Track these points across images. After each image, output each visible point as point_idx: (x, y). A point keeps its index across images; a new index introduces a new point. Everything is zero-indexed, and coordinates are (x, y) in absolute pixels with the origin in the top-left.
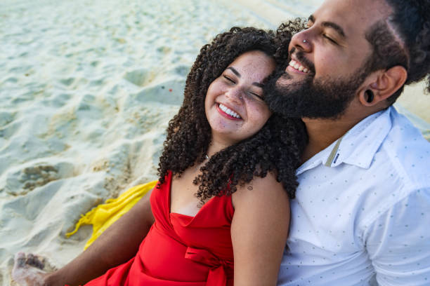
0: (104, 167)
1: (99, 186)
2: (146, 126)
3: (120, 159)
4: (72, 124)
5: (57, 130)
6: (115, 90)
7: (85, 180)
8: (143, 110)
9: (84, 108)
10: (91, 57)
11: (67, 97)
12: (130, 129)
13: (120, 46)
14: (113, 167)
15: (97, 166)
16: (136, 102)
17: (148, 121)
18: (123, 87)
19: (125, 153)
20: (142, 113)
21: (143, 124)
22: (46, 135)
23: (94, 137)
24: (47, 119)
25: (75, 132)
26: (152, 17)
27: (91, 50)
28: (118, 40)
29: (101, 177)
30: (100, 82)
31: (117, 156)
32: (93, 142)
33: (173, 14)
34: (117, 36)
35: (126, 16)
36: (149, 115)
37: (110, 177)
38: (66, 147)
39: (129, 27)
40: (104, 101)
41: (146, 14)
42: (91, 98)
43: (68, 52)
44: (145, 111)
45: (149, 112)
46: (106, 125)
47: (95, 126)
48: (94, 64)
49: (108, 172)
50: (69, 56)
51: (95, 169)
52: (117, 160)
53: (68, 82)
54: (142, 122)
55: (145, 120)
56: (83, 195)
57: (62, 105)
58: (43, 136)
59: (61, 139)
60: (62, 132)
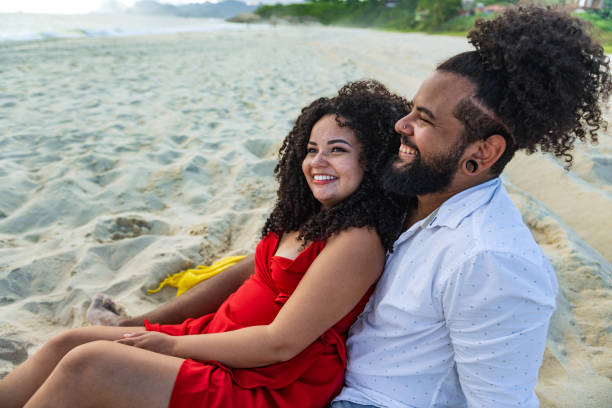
0: (203, 232)
1: (193, 249)
2: (258, 201)
3: (222, 227)
4: (176, 184)
5: (157, 188)
6: (232, 155)
7: (179, 241)
8: (258, 183)
9: (192, 169)
10: (212, 118)
11: (176, 155)
12: (238, 201)
13: (247, 111)
14: (212, 234)
15: (195, 230)
16: (252, 173)
17: (261, 195)
18: (240, 154)
19: (228, 222)
20: (256, 186)
21: (254, 198)
22: (145, 190)
23: (197, 202)
24: (150, 173)
25: (177, 193)
26: (292, 84)
27: (213, 110)
28: (245, 104)
29: (197, 241)
30: (215, 146)
31: (218, 223)
32: (196, 207)
33: (317, 84)
34: (245, 99)
35: (261, 79)
36: (263, 189)
37: (206, 243)
38: (164, 207)
39: (261, 92)
40: (217, 166)
41: (284, 80)
42: (204, 161)
43: (186, 108)
44: (261, 185)
45: (264, 186)
46: (213, 192)
47: (200, 191)
48: (213, 126)
49: (206, 238)
50: (186, 112)
51: (192, 232)
52: (218, 228)
53: (180, 140)
54: (254, 196)
55: (259, 193)
56: (174, 255)
57: (169, 162)
58: (142, 190)
59: (161, 197)
60: (163, 190)
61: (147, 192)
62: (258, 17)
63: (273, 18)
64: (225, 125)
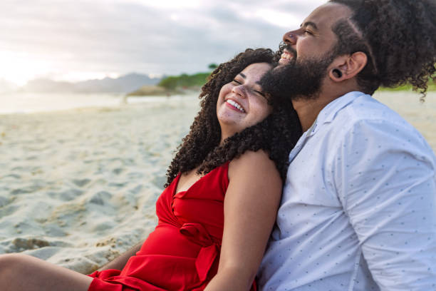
0: (108, 242)
1: (100, 254)
3: (130, 240)
4: (80, 215)
5: (59, 218)
6: (139, 188)
7: (85, 251)
9: (97, 201)
10: (117, 165)
11: (79, 193)
13: (153, 159)
14: (120, 245)
15: (101, 242)
18: (148, 187)
19: (137, 236)
22: (46, 220)
23: (102, 229)
24: (51, 207)
25: (82, 222)
27: (117, 159)
28: (152, 155)
30: (121, 185)
31: (126, 236)
34: (151, 151)
35: (167, 136)
37: (114, 250)
38: (66, 234)
40: (123, 198)
42: (110, 196)
43: (87, 159)
46: (120, 221)
48: (117, 171)
49: (113, 247)
50: (88, 162)
51: (98, 244)
52: (127, 240)
53: (82, 183)
56: (80, 259)
57: (70, 199)
58: (43, 221)
59: (62, 226)
60: (64, 221)
61: (47, 223)
64: (130, 169)
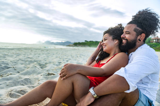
10: (67, 60)
11: (60, 65)
26: (85, 56)
39: (78, 57)
41: (82, 55)
43: (60, 58)
48: (67, 61)
50: (60, 59)
53: (60, 63)
57: (58, 66)
58: (53, 70)
59: (57, 72)
60: (58, 70)
62: (74, 45)
63: (78, 45)
